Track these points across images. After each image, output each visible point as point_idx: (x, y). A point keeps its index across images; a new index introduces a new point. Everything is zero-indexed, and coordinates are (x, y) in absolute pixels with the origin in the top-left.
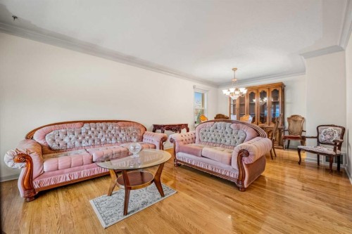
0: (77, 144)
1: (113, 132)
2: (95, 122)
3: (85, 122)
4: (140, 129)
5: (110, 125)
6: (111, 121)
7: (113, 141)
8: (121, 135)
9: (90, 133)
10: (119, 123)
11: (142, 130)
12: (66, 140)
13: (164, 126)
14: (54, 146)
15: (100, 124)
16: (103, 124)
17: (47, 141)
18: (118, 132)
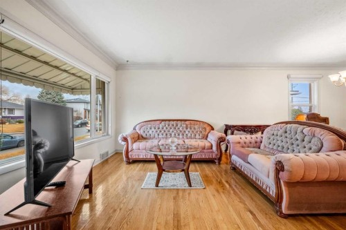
0: (156, 135)
1: (181, 129)
2: (169, 120)
3: (163, 120)
4: (205, 129)
5: (179, 123)
6: (181, 120)
7: (181, 137)
8: (187, 132)
9: (165, 128)
10: (187, 122)
11: (208, 129)
12: (150, 132)
13: (234, 126)
14: (144, 135)
15: (172, 122)
16: (174, 123)
17: (141, 132)
18: (185, 129)
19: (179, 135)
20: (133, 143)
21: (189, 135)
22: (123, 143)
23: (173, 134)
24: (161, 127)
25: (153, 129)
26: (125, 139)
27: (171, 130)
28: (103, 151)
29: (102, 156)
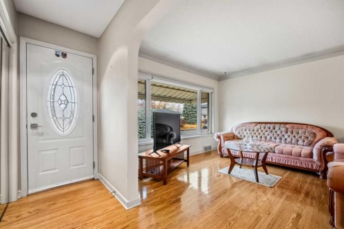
0: (250, 137)
3: (259, 123)
5: (277, 126)
7: (278, 140)
9: (260, 131)
11: (321, 134)
12: (245, 133)
17: (236, 133)
18: (283, 133)
19: (275, 139)
20: (225, 141)
21: (289, 140)
22: (218, 140)
23: (268, 137)
24: (255, 129)
25: (248, 131)
26: (219, 137)
27: (266, 133)
28: (207, 145)
29: (206, 148)
